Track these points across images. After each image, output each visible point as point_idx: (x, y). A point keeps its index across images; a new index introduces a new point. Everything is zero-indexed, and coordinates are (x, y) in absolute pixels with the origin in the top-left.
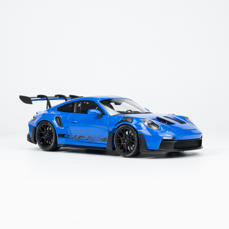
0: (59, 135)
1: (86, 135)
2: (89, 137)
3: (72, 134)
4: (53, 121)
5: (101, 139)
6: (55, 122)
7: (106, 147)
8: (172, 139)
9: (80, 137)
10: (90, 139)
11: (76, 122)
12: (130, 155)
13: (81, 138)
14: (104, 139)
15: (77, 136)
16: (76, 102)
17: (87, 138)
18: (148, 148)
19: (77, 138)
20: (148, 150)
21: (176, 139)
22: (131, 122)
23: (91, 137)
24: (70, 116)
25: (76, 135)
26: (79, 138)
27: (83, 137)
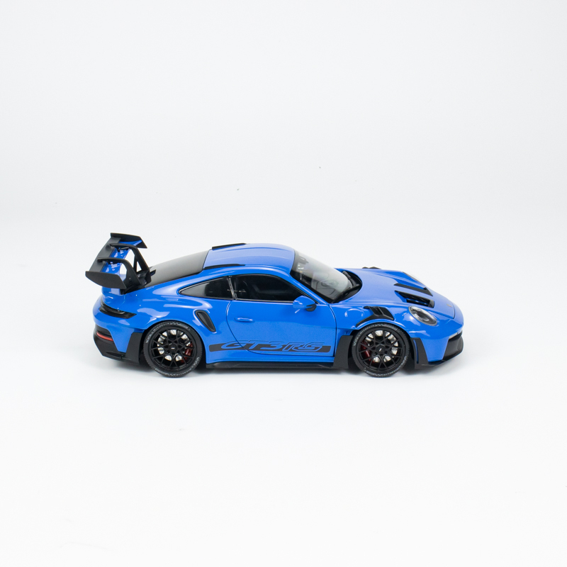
2: (284, 346)
4: (194, 321)
5: (316, 348)
6: (197, 322)
15: (252, 345)
23: (290, 346)
24: (228, 306)
25: (250, 343)
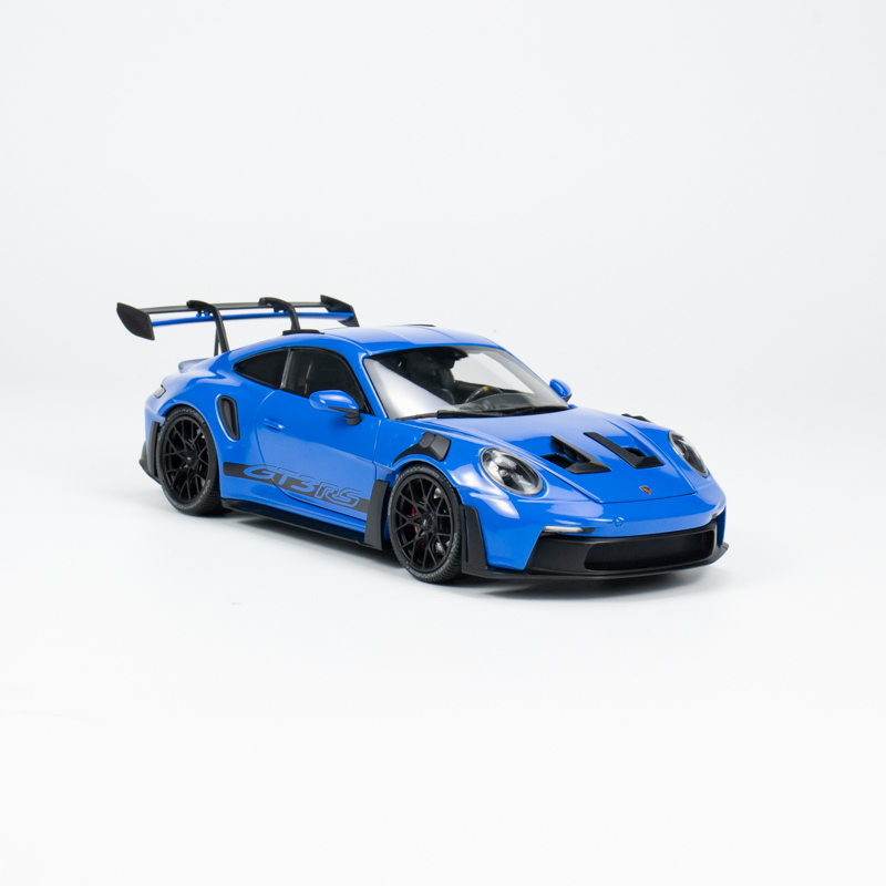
0: (225, 464)
1: (308, 479)
3: (268, 468)
7: (363, 531)
8: (579, 532)
9: (291, 481)
10: (319, 494)
11: (281, 427)
12: (433, 575)
13: (293, 487)
14: (361, 505)
16: (293, 349)
17: (311, 489)
18: (492, 562)
19: (282, 482)
20: (490, 566)
21: (594, 534)
22: (442, 456)
26: (286, 486)
27: (298, 483)
